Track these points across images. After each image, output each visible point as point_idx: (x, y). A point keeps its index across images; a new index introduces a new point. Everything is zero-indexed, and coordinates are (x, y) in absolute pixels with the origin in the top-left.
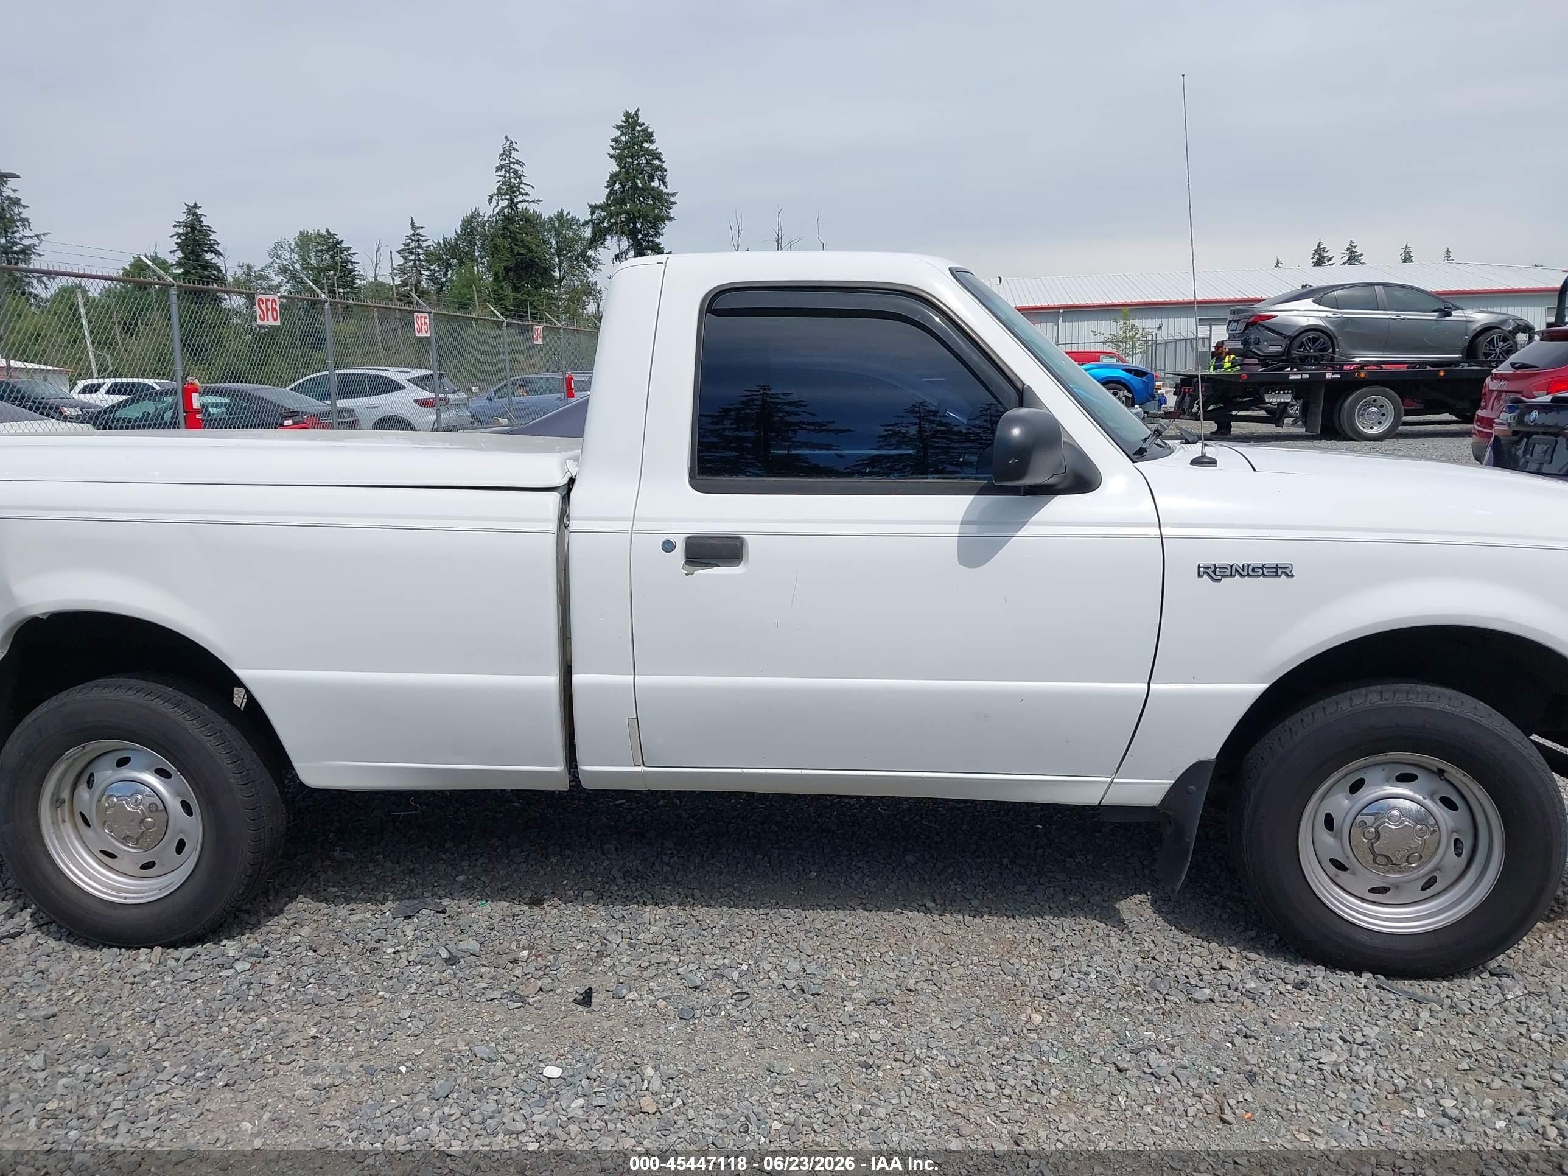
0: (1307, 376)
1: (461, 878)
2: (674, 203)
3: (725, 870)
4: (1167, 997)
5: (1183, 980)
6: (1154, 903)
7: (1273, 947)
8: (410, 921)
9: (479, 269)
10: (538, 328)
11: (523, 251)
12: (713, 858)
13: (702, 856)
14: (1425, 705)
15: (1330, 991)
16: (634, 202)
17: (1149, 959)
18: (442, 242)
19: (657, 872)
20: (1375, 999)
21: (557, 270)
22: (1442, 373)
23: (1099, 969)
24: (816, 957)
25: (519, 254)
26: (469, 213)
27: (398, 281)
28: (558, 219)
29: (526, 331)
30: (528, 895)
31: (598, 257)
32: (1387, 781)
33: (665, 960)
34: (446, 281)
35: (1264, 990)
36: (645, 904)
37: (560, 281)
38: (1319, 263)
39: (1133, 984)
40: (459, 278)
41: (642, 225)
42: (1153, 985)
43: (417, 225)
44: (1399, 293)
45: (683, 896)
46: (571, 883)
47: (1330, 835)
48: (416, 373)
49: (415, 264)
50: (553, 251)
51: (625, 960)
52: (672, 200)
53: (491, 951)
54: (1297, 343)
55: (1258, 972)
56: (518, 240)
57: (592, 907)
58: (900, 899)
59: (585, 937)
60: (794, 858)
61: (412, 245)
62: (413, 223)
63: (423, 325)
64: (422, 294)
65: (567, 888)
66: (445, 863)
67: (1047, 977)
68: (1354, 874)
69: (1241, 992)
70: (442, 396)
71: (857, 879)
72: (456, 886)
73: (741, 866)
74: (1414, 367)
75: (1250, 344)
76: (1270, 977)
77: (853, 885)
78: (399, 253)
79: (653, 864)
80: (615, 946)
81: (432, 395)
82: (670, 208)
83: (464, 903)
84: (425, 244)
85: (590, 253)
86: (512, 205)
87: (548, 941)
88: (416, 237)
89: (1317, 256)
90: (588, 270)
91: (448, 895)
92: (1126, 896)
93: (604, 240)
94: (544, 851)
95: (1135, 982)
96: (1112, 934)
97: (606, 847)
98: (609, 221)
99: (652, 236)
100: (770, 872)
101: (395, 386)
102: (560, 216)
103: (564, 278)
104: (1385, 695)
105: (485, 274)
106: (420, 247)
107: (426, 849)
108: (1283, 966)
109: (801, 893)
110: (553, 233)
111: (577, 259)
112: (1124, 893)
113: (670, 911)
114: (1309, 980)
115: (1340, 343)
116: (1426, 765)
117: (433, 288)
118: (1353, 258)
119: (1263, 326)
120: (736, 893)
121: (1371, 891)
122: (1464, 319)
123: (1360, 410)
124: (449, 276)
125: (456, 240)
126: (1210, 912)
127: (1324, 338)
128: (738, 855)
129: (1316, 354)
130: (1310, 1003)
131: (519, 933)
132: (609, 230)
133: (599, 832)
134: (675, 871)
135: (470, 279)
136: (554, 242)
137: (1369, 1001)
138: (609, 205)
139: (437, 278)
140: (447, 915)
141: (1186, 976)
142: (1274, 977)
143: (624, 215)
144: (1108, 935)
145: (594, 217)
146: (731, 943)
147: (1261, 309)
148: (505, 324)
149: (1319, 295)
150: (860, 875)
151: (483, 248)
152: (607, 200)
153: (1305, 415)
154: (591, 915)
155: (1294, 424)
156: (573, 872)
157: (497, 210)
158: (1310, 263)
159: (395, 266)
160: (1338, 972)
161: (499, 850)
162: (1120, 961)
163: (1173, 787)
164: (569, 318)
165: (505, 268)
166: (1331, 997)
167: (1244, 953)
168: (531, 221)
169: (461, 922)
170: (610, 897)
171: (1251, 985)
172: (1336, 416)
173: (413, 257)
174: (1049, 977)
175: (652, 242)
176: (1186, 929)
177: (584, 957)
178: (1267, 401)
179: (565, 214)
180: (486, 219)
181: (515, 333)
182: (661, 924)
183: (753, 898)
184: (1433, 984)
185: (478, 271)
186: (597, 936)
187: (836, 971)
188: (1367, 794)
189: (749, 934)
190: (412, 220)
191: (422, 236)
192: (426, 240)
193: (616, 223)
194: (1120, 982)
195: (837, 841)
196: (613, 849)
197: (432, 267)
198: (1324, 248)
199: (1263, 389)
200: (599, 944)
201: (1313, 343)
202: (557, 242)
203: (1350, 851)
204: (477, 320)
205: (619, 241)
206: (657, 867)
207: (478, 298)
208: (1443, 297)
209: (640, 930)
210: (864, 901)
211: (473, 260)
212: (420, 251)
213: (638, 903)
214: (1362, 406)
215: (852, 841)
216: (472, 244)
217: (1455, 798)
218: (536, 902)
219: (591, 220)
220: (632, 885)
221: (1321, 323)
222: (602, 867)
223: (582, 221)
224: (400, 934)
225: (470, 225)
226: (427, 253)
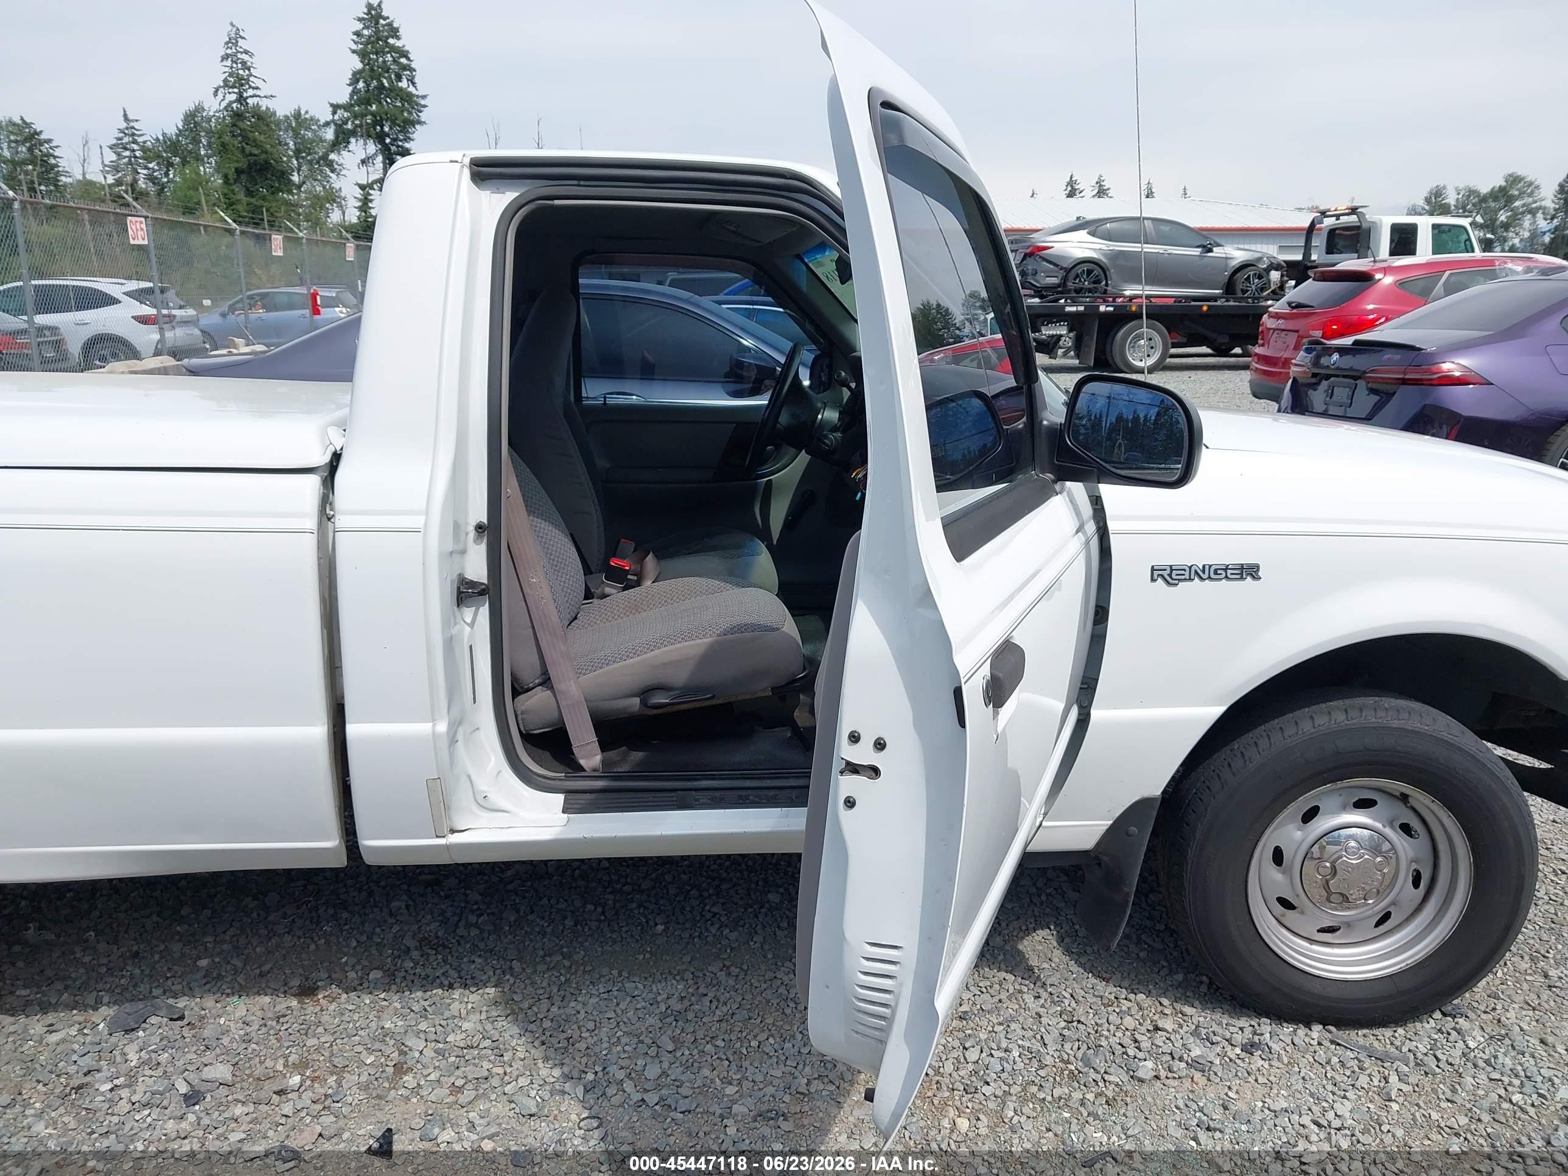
0: (1081, 308)
1: (203, 963)
2: (425, 106)
3: (549, 930)
4: (1106, 1077)
5: (1119, 1050)
6: (1061, 940)
7: (1205, 995)
8: (132, 1035)
9: (207, 169)
10: (277, 239)
11: (256, 152)
12: (532, 913)
13: (518, 911)
14: (1395, 724)
15: (1282, 1052)
16: (380, 103)
17: (1075, 1024)
18: (161, 138)
19: (462, 937)
20: (1335, 1060)
21: (295, 174)
22: (1205, 308)
23: (1020, 1042)
24: (679, 1054)
25: (251, 154)
26: (192, 107)
27: (110, 180)
28: (295, 118)
29: (263, 240)
30: (295, 982)
31: (341, 161)
32: (1344, 808)
33: (486, 1074)
34: (168, 182)
35: (1211, 1058)
36: (451, 986)
37: (299, 187)
38: (1071, 195)
39: (1062, 1061)
40: (183, 179)
41: (391, 128)
42: (1087, 1063)
43: (131, 117)
44: (1165, 228)
45: (498, 972)
46: (354, 960)
47: (1278, 871)
48: (133, 285)
49: (130, 160)
50: (291, 153)
51: (432, 1077)
52: (423, 102)
53: (249, 1076)
54: (1073, 274)
55: (1200, 1034)
56: (249, 140)
57: (382, 996)
58: (770, 956)
59: (377, 1046)
60: (634, 905)
61: (126, 140)
62: (125, 116)
63: (138, 231)
64: (139, 195)
65: (347, 968)
66: (180, 940)
67: (962, 1060)
68: (1302, 913)
69: (1187, 1063)
70: (165, 312)
71: (714, 931)
72: (199, 976)
73: (569, 923)
74: (1180, 302)
75: (1027, 275)
76: (1215, 1039)
77: (710, 939)
78: (111, 148)
79: (457, 926)
80: (417, 1055)
81: (153, 311)
82: (421, 112)
83: (209, 1002)
84: (140, 139)
85: (332, 156)
86: (241, 99)
87: (327, 1054)
88: (130, 131)
89: (1069, 188)
90: (331, 175)
91: (186, 990)
92: (1028, 932)
93: (349, 143)
94: (314, 914)
95: (1065, 1057)
96: (1025, 989)
97: (395, 904)
98: (353, 122)
99: (401, 141)
100: (606, 929)
101: (108, 300)
102: (297, 115)
103: (304, 183)
104: (1351, 713)
105: (213, 176)
106: (135, 142)
107: (155, 918)
108: (1225, 1022)
109: (648, 956)
110: (291, 134)
111: (318, 162)
112: (1024, 928)
113: (486, 996)
114: (1256, 1039)
115: (1113, 276)
116: (1388, 790)
117: (152, 189)
118: (1102, 192)
119: (1040, 257)
120: (567, 963)
121: (1320, 931)
122: (1224, 256)
123: (1131, 342)
124: (171, 176)
125: (177, 135)
126: (1125, 949)
127: (1097, 271)
128: (562, 906)
129: (1090, 286)
130: (1265, 1072)
131: (286, 1044)
132: (353, 133)
133: (383, 883)
134: (486, 935)
135: (196, 181)
136: (292, 143)
137: (1328, 1062)
138: (352, 105)
139: (156, 178)
140: (186, 1021)
141: (1120, 1044)
142: (1219, 1039)
143: (369, 117)
144: (1020, 992)
145: (336, 117)
146: (568, 1039)
147: (1039, 239)
148: (238, 232)
149: (1092, 228)
150: (717, 926)
151: (209, 145)
152: (351, 100)
153: (1078, 347)
154: (381, 1010)
155: (1065, 355)
156: (354, 944)
157: (224, 104)
158: (1064, 195)
159: (106, 163)
160: (1285, 1025)
161: (254, 915)
162: (1043, 1030)
163: (1111, 830)
164: (311, 227)
165: (237, 169)
166: (1286, 1061)
167: (1178, 1006)
168: (263, 118)
169: (206, 1033)
170: (404, 977)
171: (1196, 1052)
172: (1108, 349)
173: (127, 153)
174: (965, 1059)
175: (402, 147)
176: (1105, 975)
177: (377, 1075)
178: (1044, 332)
179: (303, 112)
180: (211, 113)
181: (250, 243)
182: (475, 1017)
183: (588, 968)
184: (1388, 1032)
185: (205, 172)
186: (392, 1042)
187: (706, 1072)
188: (1322, 824)
189: (591, 1025)
190: (125, 111)
191: (137, 130)
192: (142, 135)
193: (361, 126)
194: (1048, 1060)
195: (683, 876)
196: (403, 907)
197: (151, 166)
198: (1076, 181)
199: (1040, 320)
200: (396, 1054)
201: (1088, 275)
202: (295, 144)
203: (1301, 890)
204: (205, 227)
205: (365, 144)
206: (461, 931)
207: (207, 202)
208: (1204, 233)
209: (449, 1029)
210: (728, 963)
211: (199, 159)
212: (135, 147)
213: (441, 986)
214: (1134, 338)
215: (701, 875)
216: (196, 141)
217: (1416, 824)
218: (307, 991)
219: (333, 121)
220: (431, 959)
221: (1094, 255)
222: (391, 935)
223: (322, 122)
224: (119, 1059)
225: (193, 120)
226: (144, 149)
